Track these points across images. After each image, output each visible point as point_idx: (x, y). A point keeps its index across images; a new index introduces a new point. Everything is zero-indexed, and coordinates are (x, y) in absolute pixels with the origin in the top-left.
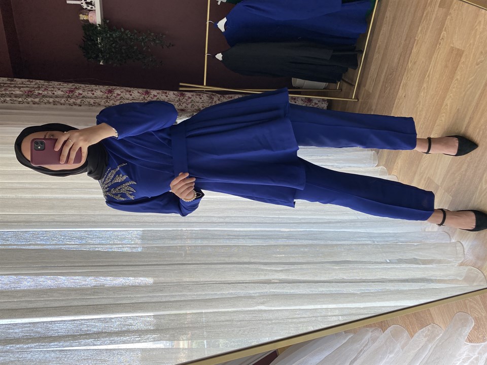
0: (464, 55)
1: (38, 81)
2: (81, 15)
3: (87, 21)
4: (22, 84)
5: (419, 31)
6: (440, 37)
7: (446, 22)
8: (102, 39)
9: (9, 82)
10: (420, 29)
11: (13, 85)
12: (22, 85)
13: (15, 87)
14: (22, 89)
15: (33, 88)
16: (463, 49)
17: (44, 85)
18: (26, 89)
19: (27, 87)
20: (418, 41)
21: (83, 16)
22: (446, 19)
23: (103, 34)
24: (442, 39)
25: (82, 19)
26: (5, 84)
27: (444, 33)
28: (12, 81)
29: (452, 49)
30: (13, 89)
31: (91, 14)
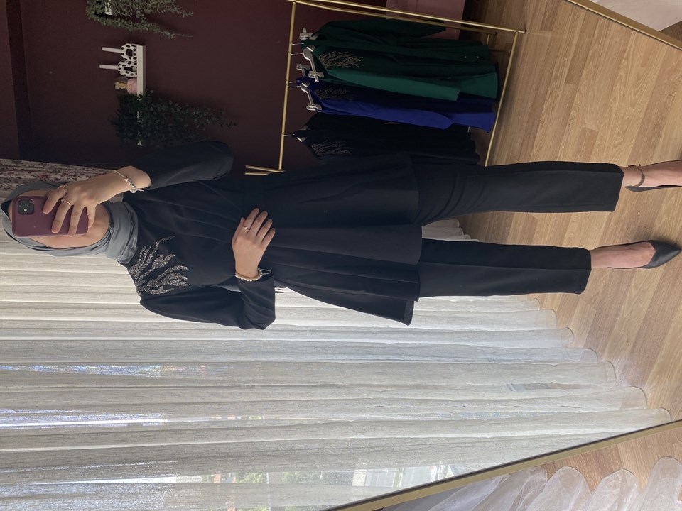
0: (599, 137)
1: (53, 165)
2: (117, 83)
3: (125, 90)
4: (33, 167)
5: (544, 111)
6: (568, 117)
7: (576, 100)
8: (143, 114)
9: (15, 165)
10: (545, 107)
11: (20, 169)
12: (32, 169)
13: (23, 170)
14: (33, 173)
15: (48, 172)
16: (597, 130)
17: (61, 169)
18: (37, 173)
19: (39, 171)
20: (543, 122)
21: (120, 84)
22: (574, 97)
23: (144, 107)
24: (572, 119)
25: (118, 88)
26: (10, 166)
27: (573, 112)
28: (19, 163)
29: (585, 131)
30: (20, 173)
31: (130, 82)
